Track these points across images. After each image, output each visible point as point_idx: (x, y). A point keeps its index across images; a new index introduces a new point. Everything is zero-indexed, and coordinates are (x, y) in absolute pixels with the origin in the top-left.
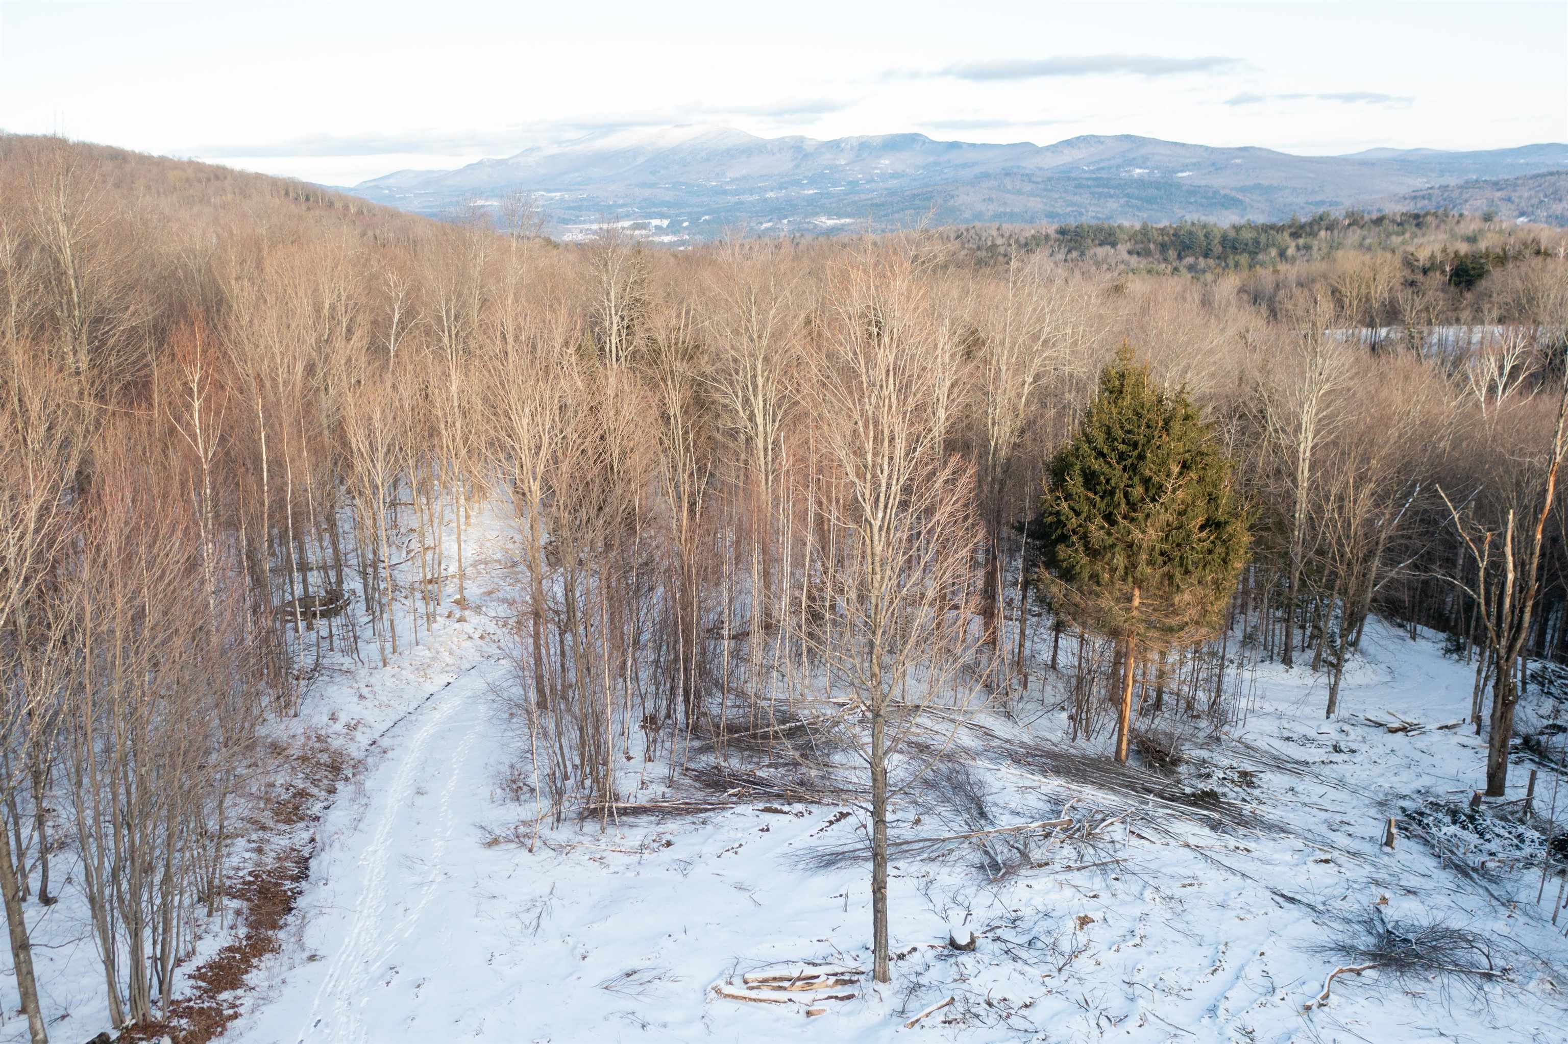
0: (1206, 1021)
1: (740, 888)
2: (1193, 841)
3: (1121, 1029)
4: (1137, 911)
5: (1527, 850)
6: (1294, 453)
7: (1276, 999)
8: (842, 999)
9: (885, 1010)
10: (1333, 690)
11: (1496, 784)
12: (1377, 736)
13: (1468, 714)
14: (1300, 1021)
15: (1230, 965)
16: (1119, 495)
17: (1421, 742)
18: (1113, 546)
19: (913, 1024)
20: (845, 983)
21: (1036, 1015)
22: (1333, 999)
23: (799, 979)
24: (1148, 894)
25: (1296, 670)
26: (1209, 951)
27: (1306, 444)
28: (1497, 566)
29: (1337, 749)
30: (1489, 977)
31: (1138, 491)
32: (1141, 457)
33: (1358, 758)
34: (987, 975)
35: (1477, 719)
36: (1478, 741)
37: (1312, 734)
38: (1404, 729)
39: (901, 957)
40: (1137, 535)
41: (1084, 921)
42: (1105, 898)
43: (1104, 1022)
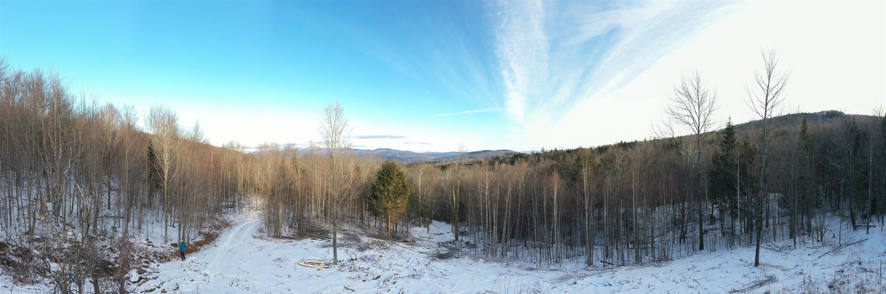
0: (406, 269)
1: (305, 249)
2: (403, 246)
3: (389, 271)
4: (392, 254)
5: (463, 245)
6: (418, 185)
7: (420, 264)
8: (326, 268)
9: (336, 270)
10: (428, 231)
11: (457, 239)
12: (437, 236)
13: (451, 230)
14: (425, 267)
15: (411, 261)
16: (385, 180)
17: (444, 236)
18: (385, 190)
19: (342, 271)
20: (327, 265)
21: (370, 270)
22: (431, 263)
23: (317, 263)
24: (394, 252)
25: (422, 228)
26: (407, 260)
27: (420, 185)
28: (452, 197)
29: (430, 238)
30: (459, 258)
31: (389, 179)
32: (389, 173)
33: (433, 239)
34: (359, 264)
35: (453, 230)
36: (453, 234)
37: (425, 236)
38: (441, 234)
39: (340, 261)
40: (389, 188)
41: (381, 256)
42: (385, 253)
43: (385, 270)
